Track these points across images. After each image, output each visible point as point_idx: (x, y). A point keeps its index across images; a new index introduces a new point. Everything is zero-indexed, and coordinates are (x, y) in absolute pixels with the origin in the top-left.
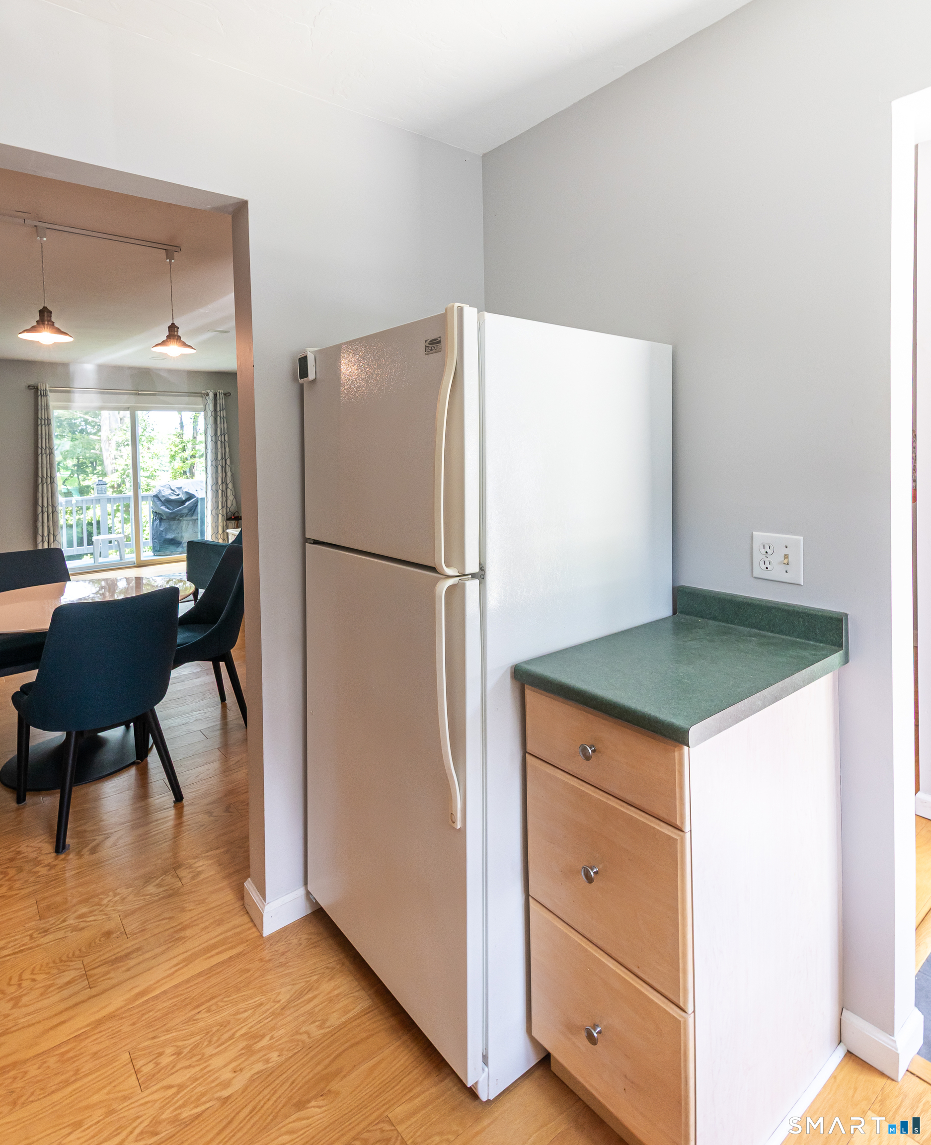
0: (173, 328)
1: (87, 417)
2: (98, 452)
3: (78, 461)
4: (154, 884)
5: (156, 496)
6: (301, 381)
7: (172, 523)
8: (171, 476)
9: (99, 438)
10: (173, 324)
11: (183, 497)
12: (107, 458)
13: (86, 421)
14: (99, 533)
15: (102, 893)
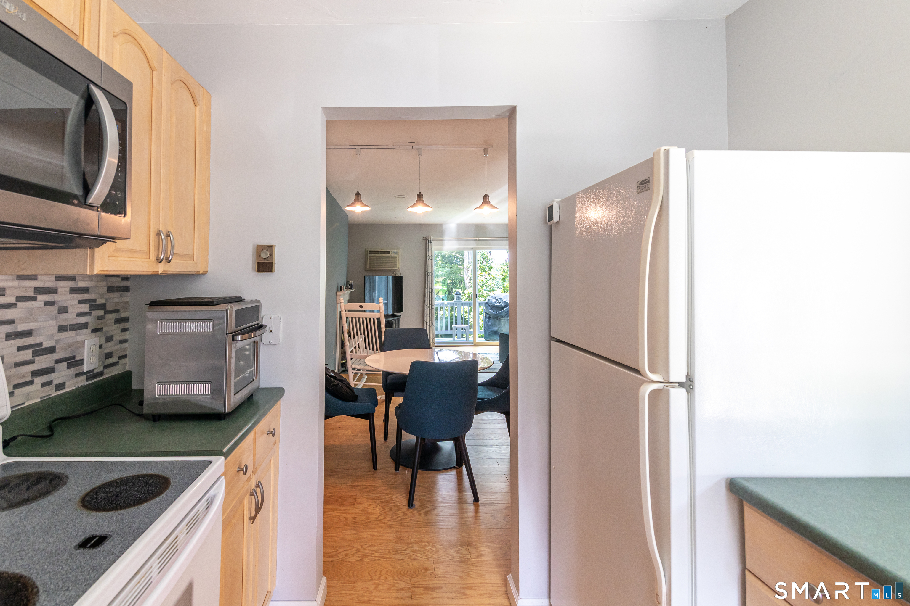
0: (486, 197)
1: (457, 255)
2: (462, 275)
3: (453, 281)
4: (455, 550)
5: (487, 304)
6: (549, 223)
7: (496, 320)
8: (502, 291)
9: (462, 267)
10: (486, 194)
11: (502, 304)
12: (466, 279)
13: (456, 257)
14: (456, 324)
15: (427, 542)
